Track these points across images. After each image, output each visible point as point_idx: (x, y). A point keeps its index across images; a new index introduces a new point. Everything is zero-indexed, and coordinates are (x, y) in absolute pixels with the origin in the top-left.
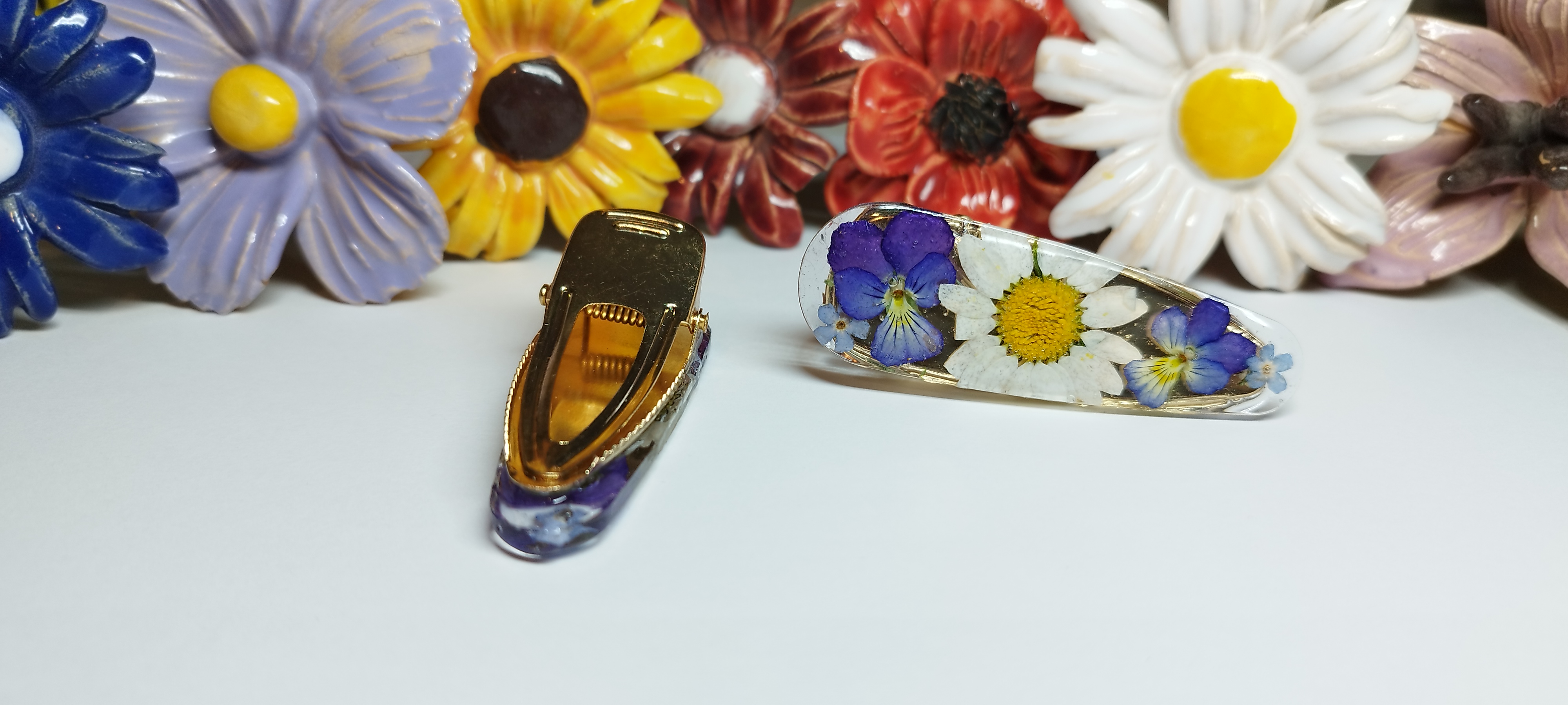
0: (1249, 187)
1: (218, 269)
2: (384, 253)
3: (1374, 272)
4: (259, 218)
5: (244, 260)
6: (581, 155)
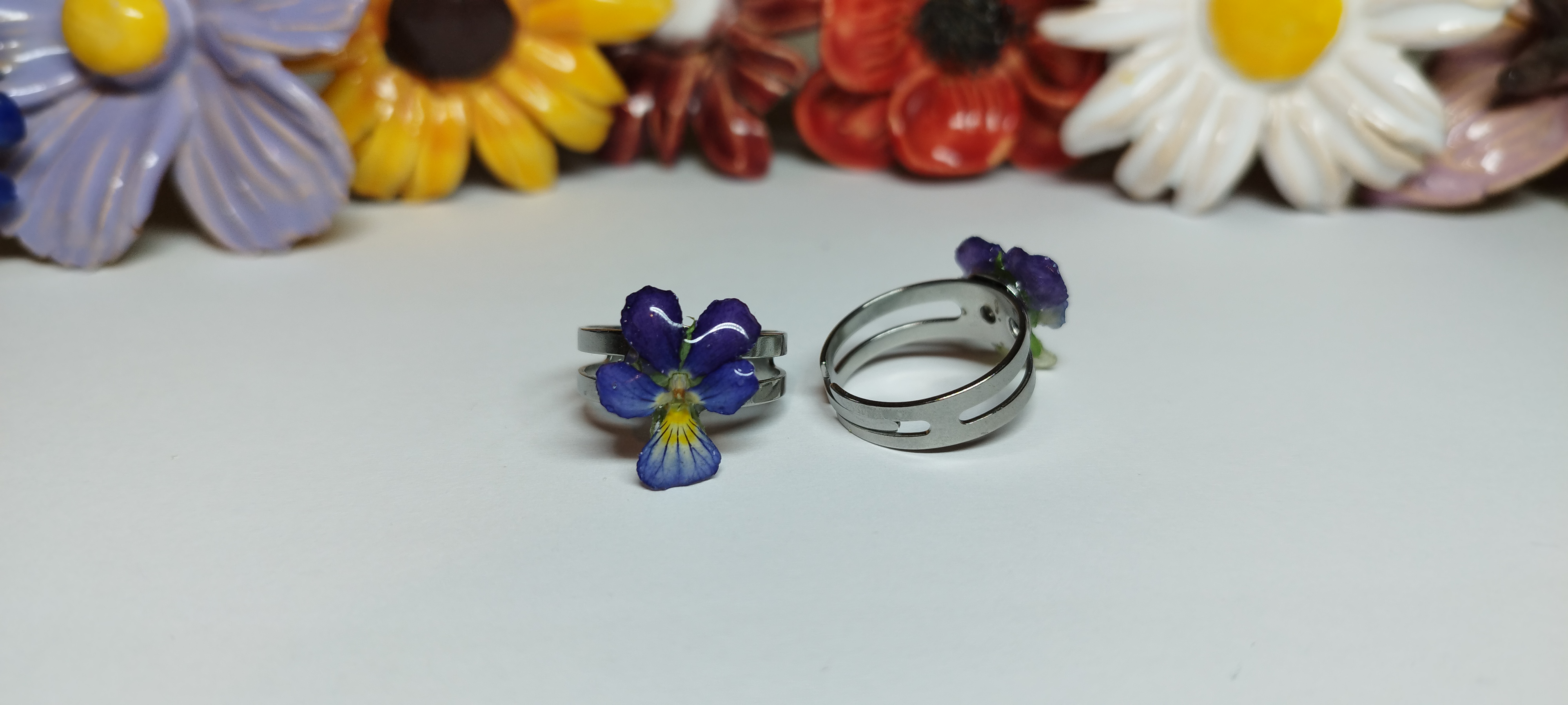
0: (1288, 87)
1: (79, 215)
2: (278, 192)
4: (126, 154)
5: (109, 205)
6: (510, 77)
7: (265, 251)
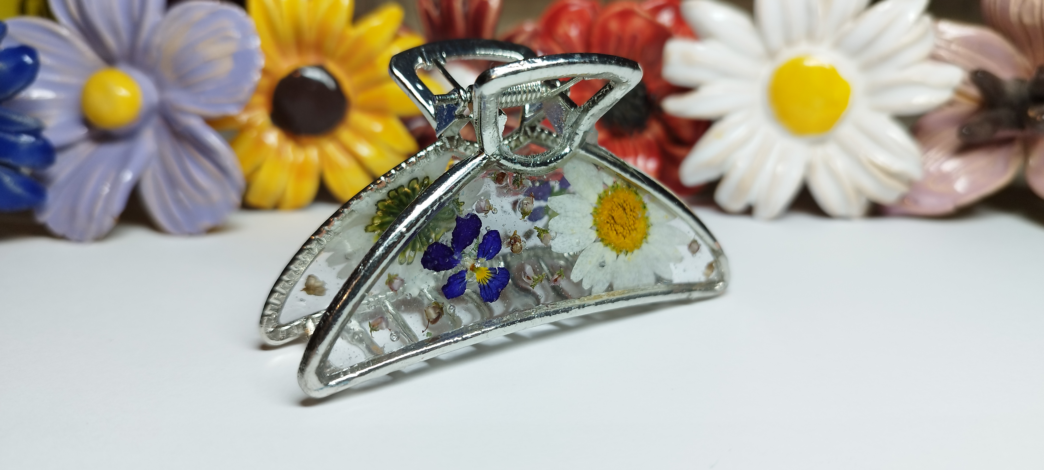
0: (821, 141)
1: (82, 211)
2: (199, 199)
3: (916, 202)
4: (112, 174)
5: (100, 204)
6: (345, 134)
7: (192, 234)
